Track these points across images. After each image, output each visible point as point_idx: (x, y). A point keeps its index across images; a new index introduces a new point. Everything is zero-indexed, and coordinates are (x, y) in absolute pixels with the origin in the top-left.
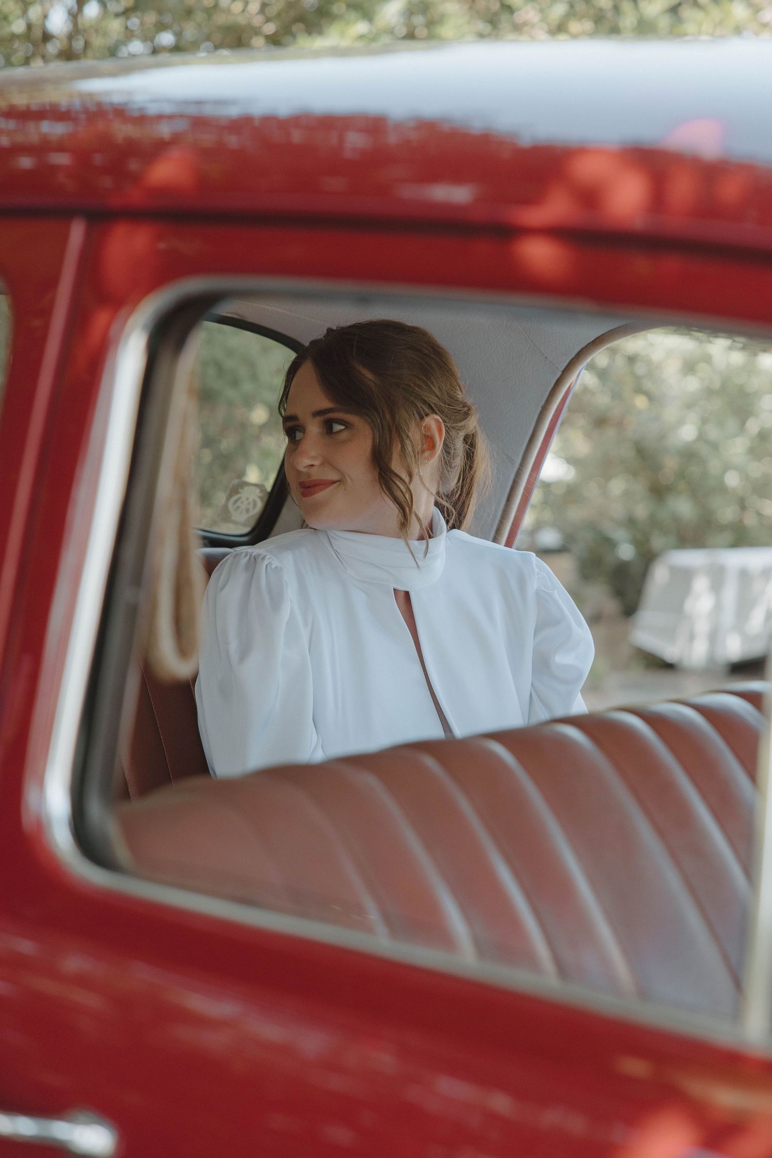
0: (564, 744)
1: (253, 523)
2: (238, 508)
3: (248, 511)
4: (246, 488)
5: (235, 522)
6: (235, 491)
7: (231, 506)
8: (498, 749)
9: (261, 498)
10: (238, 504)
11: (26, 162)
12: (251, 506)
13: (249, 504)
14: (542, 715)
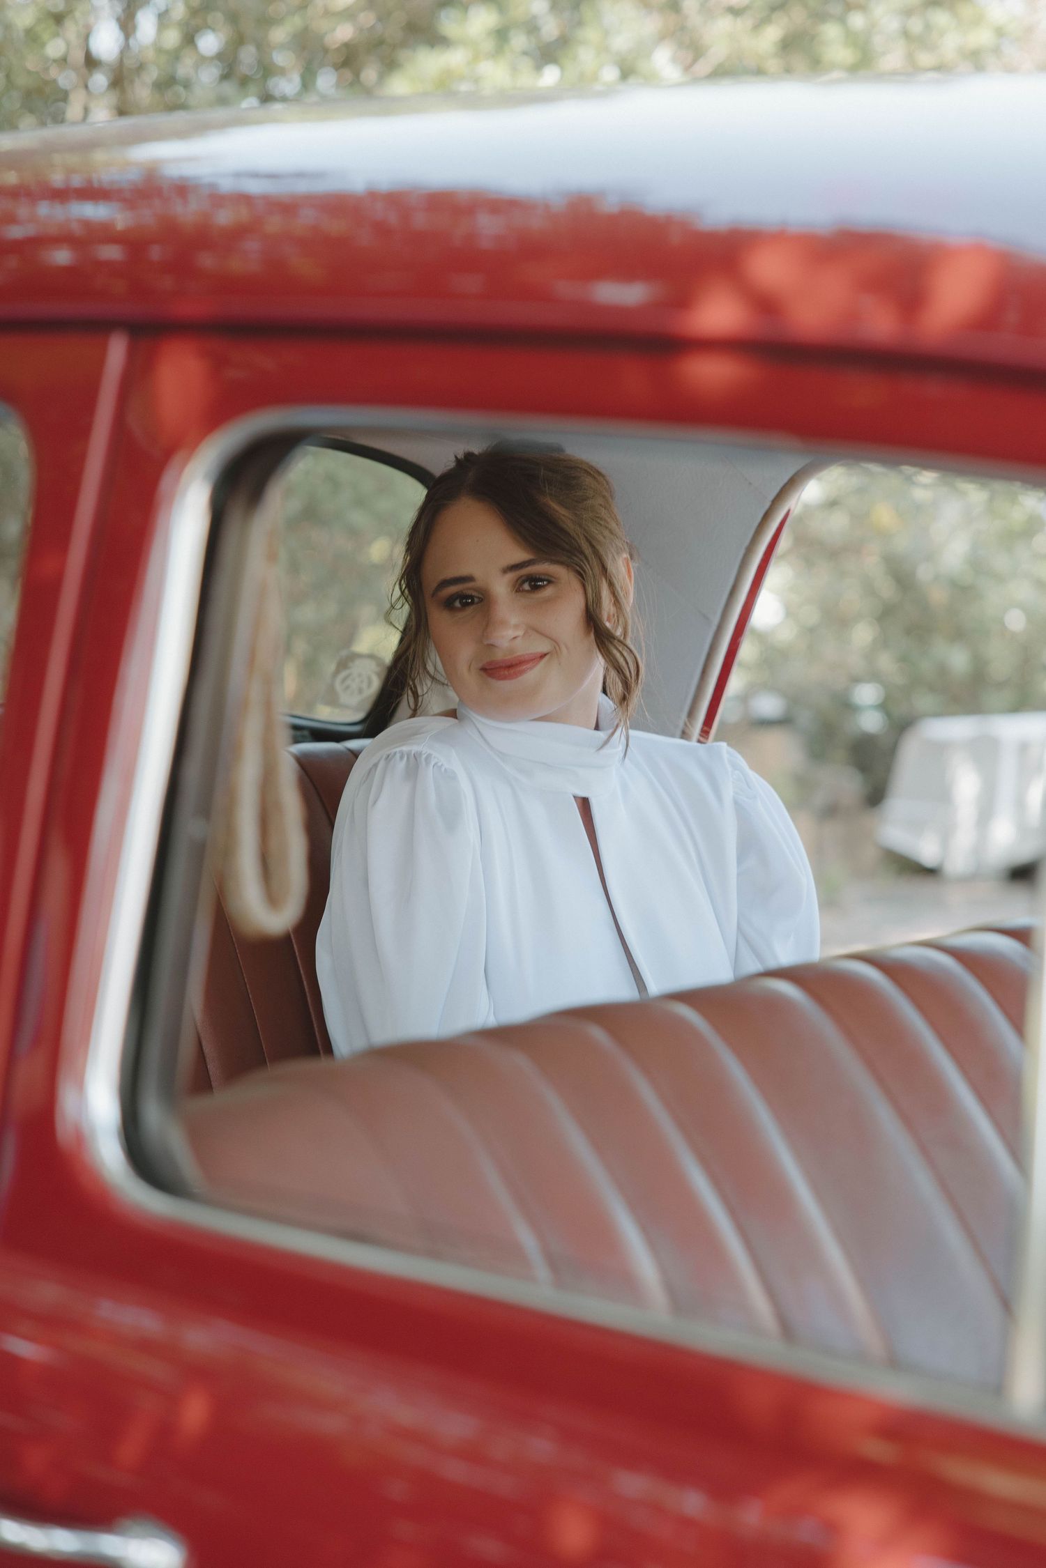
0: (776, 1004)
1: (367, 706)
2: (348, 687)
3: (360, 691)
4: (358, 662)
5: (346, 707)
6: (343, 664)
7: (338, 686)
8: (685, 1012)
9: (378, 674)
10: (348, 682)
11: (62, 257)
12: (364, 685)
13: (362, 682)
14: (752, 966)
